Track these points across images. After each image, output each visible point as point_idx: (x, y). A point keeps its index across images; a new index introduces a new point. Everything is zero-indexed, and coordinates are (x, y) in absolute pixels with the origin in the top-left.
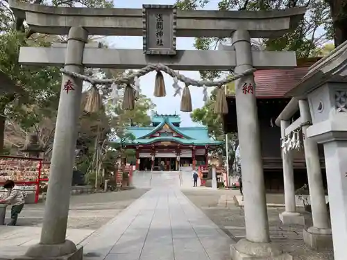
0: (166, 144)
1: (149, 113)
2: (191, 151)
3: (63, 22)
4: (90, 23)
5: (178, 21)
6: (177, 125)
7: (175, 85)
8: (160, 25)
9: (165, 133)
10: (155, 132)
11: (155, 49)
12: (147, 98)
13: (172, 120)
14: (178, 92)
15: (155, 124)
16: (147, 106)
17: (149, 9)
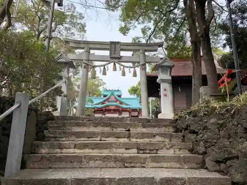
0: (112, 108)
1: (101, 88)
2: (128, 113)
3: (82, 46)
4: (91, 46)
5: (121, 46)
6: (119, 96)
7: (120, 67)
8: (115, 48)
9: (112, 101)
10: (105, 101)
11: (113, 56)
12: (100, 78)
13: (116, 94)
14: (120, 69)
15: (105, 96)
16: (99, 84)
17: (112, 43)
